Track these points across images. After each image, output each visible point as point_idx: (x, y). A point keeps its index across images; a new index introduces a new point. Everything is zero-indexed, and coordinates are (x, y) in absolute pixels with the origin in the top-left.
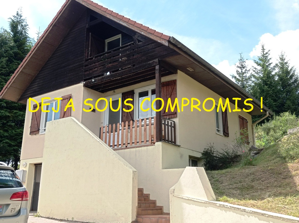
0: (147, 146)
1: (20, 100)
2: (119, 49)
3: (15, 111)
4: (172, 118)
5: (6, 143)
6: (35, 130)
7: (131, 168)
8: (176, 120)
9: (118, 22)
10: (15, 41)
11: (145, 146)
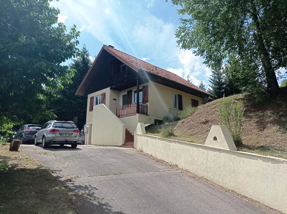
0: (133, 115)
1: (85, 95)
2: (126, 71)
3: (85, 100)
4: (146, 103)
5: (82, 115)
6: (91, 109)
7: (123, 124)
8: (148, 104)
9: (121, 60)
10: (83, 63)
11: (132, 115)
